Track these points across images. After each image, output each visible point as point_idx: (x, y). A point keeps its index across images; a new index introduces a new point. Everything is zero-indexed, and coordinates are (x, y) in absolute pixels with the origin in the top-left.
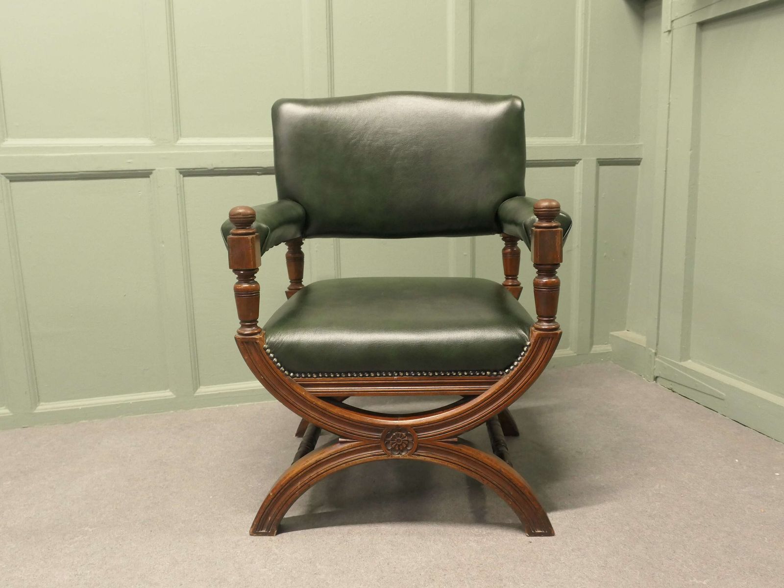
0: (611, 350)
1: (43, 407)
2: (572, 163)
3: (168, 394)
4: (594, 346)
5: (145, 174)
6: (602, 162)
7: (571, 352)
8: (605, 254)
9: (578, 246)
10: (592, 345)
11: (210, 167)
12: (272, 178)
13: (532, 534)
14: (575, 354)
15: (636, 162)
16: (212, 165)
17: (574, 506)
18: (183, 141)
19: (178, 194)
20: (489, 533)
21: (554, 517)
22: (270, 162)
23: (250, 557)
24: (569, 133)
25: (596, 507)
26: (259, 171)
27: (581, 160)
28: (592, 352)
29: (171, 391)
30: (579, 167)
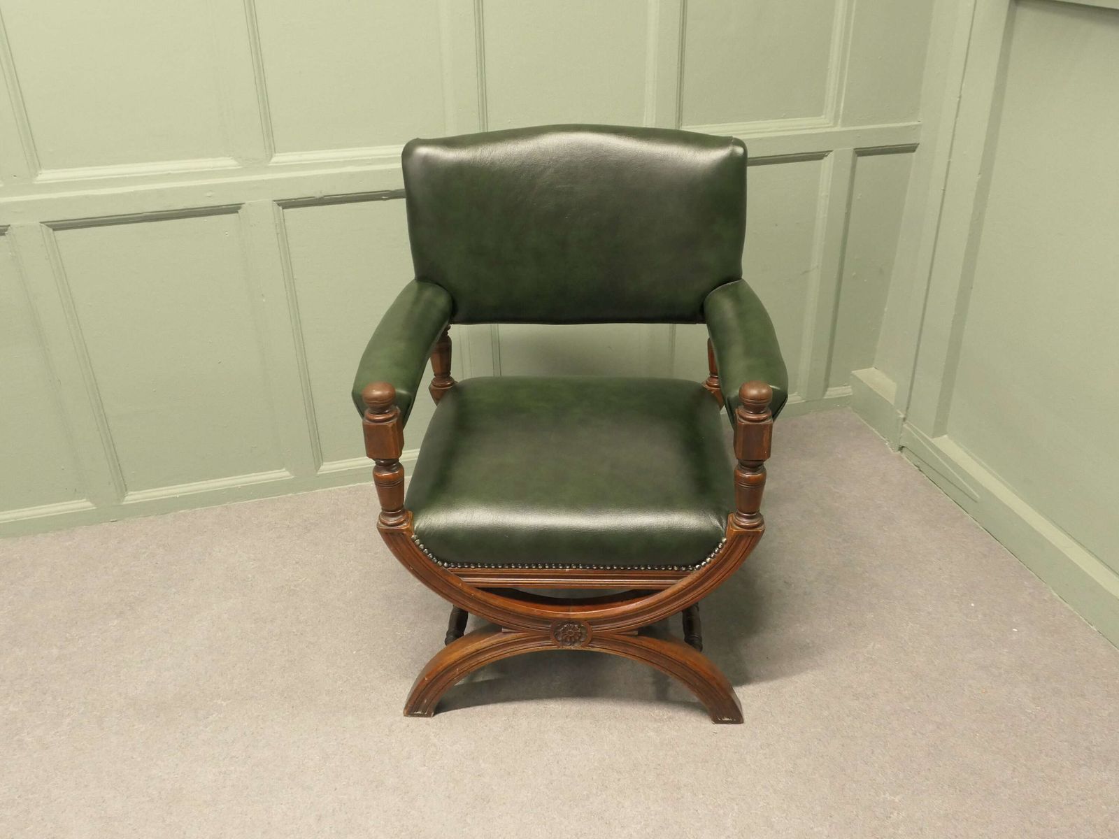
0: (851, 394)
1: (133, 497)
2: (819, 156)
3: (283, 474)
4: (829, 389)
5: (233, 209)
6: (861, 152)
7: (799, 398)
8: (854, 274)
9: (817, 267)
10: (827, 386)
11: (318, 195)
12: (402, 204)
13: (717, 720)
14: (803, 401)
15: (911, 149)
16: (321, 192)
17: (771, 676)
18: (279, 158)
19: (278, 234)
20: (670, 718)
21: (745, 695)
22: (399, 184)
23: (407, 749)
24: (818, 112)
25: (795, 678)
26: (385, 195)
27: (831, 151)
28: (825, 397)
29: (287, 470)
30: (827, 163)
